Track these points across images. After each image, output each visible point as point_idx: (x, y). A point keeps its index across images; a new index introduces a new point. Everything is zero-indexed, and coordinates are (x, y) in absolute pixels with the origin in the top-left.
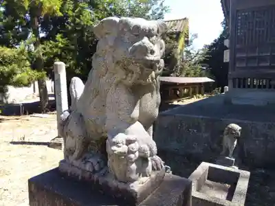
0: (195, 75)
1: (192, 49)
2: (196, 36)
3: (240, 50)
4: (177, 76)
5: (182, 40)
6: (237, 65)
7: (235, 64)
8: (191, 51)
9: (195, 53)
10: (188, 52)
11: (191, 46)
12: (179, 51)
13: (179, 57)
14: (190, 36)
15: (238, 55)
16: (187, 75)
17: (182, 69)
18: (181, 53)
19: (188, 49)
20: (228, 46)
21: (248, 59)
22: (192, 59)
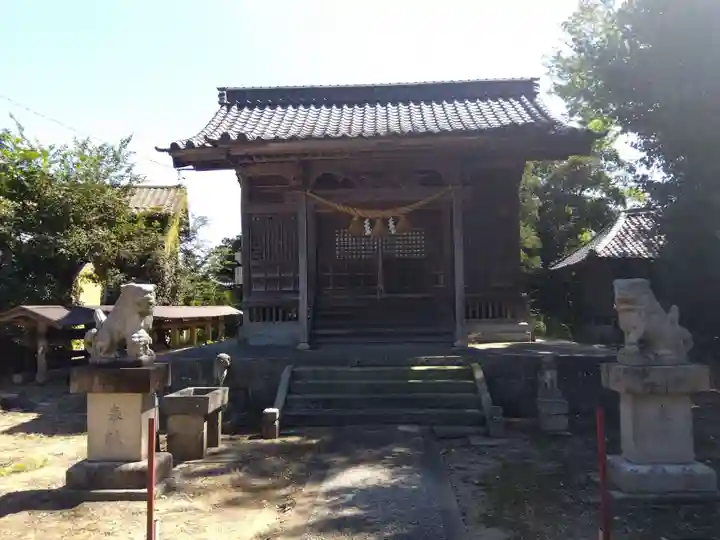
0: (206, 301)
1: (198, 247)
2: (203, 221)
3: (257, 269)
4: (164, 304)
5: (173, 231)
6: (254, 290)
7: (250, 287)
8: (196, 252)
9: (203, 255)
10: (188, 253)
11: (194, 242)
12: (167, 252)
13: (167, 266)
14: (191, 221)
15: (255, 276)
16: (187, 302)
17: (175, 290)
18: (173, 255)
19: (189, 246)
20: (240, 262)
21: (268, 281)
22: (199, 266)
